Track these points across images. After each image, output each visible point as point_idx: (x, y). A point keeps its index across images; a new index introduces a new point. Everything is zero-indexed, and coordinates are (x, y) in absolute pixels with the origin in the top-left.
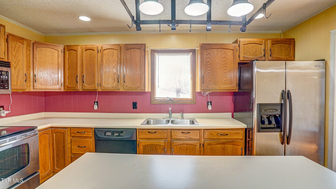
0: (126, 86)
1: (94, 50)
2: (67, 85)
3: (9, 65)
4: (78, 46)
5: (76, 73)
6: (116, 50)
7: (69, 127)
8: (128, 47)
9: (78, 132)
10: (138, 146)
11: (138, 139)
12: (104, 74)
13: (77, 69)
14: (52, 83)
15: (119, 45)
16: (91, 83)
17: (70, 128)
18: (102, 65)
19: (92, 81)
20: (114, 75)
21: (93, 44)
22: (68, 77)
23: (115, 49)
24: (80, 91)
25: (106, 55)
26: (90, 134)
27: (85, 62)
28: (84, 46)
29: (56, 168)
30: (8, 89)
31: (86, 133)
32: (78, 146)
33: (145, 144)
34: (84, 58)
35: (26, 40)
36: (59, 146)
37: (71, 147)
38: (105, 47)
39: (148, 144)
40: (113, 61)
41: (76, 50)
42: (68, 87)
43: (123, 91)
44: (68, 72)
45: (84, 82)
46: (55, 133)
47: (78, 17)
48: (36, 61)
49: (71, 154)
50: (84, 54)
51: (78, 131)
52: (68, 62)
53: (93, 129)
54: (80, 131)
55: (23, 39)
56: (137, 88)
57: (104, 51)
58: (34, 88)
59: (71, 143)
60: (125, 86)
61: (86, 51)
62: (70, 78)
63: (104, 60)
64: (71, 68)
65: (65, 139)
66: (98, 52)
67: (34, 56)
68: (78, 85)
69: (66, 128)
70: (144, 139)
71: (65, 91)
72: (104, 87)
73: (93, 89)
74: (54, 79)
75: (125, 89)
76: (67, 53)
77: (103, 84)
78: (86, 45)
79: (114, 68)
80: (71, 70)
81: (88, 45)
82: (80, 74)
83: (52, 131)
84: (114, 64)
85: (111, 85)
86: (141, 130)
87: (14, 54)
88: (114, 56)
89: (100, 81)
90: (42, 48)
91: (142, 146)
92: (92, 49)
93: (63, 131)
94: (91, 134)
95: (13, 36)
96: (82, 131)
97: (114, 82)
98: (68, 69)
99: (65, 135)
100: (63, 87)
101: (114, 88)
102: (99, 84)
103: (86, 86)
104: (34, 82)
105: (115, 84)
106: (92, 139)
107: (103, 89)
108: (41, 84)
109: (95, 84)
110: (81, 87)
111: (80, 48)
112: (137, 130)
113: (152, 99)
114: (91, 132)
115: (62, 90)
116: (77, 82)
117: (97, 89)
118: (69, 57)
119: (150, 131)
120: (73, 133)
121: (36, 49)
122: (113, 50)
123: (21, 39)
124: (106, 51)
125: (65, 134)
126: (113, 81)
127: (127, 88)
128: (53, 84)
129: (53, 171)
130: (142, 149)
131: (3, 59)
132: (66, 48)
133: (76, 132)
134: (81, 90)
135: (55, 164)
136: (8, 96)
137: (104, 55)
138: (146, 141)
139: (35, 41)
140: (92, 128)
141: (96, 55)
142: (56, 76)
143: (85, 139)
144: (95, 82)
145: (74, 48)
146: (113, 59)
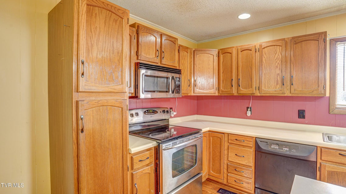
0: (294, 90)
1: (251, 50)
2: (222, 89)
3: (180, 72)
4: (233, 47)
5: (231, 76)
6: (279, 46)
7: (226, 133)
8: (297, 41)
9: (236, 140)
10: (320, 171)
11: (319, 161)
12: (264, 76)
13: (231, 72)
14: (208, 87)
15: (284, 39)
16: (247, 87)
17: (228, 134)
18: (262, 65)
19: (248, 85)
20: (277, 77)
21: (249, 43)
22: (223, 81)
23: (277, 46)
24: (234, 95)
25: (265, 54)
26: (250, 143)
27: (240, 64)
28: (239, 46)
29: (211, 171)
30: (180, 93)
31: (245, 142)
32: (236, 155)
33: (333, 170)
34: (240, 60)
35: (190, 48)
36: (216, 151)
37: (228, 154)
38: (264, 45)
39: (339, 171)
40: (276, 59)
41: (230, 52)
42: (222, 91)
43: (290, 95)
44: (223, 76)
45: (239, 86)
46: (212, 137)
47: (238, 17)
48: (196, 67)
49: (227, 161)
50: (240, 56)
51: (237, 138)
52: (223, 66)
53: (254, 139)
54: (239, 138)
55: (187, 48)
56: (312, 92)
57: (264, 50)
58: (195, 92)
59: (228, 149)
60: (292, 90)
61: (242, 52)
62: (224, 81)
63: (264, 59)
64: (226, 72)
65: (222, 145)
66: (256, 52)
67: (195, 63)
68: (233, 89)
69: (224, 133)
70: (330, 163)
71: (219, 95)
72: (264, 91)
73: (250, 93)
74: (210, 83)
75: (292, 94)
76: (221, 56)
77: (263, 87)
78: (242, 46)
79: (277, 68)
80: (226, 73)
81: (244, 46)
82: (235, 77)
83: (209, 134)
84: (277, 63)
85: (273, 89)
86: (327, 150)
87: (182, 62)
88: (276, 53)
89: (258, 84)
90: (200, 54)
91: (326, 171)
92: (249, 49)
93: (220, 136)
94: (252, 144)
95: (182, 46)
96: (241, 139)
97: (277, 84)
98: (223, 73)
99: (222, 141)
100: (217, 92)
101: (277, 92)
102: (257, 88)
103: (242, 90)
104: (195, 87)
105: (278, 86)
106: (252, 149)
107: (263, 92)
108: (200, 89)
109: (253, 87)
110: (236, 91)
111: (235, 50)
112: (318, 148)
113: (331, 107)
114: (252, 142)
115: (217, 94)
116: (232, 86)
117: (254, 94)
118: (223, 61)
119: (343, 153)
120: (231, 140)
121: (196, 55)
122: (275, 46)
123: (186, 49)
124: (266, 49)
125: (222, 139)
126: (275, 84)
127: (296, 92)
128: (209, 89)
129: (209, 173)
130: (326, 175)
131: (176, 67)
132: (220, 51)
133: (234, 139)
134: (236, 94)
135: (210, 167)
136: (175, 99)
137: (264, 54)
138: (335, 166)
139: (195, 49)
140: (253, 137)
141: (254, 55)
142: (212, 80)
143: (244, 148)
144: (253, 86)
145: (229, 51)
146: (275, 58)
